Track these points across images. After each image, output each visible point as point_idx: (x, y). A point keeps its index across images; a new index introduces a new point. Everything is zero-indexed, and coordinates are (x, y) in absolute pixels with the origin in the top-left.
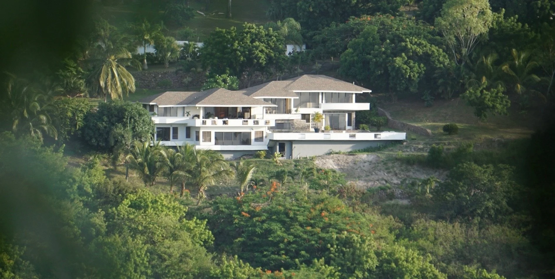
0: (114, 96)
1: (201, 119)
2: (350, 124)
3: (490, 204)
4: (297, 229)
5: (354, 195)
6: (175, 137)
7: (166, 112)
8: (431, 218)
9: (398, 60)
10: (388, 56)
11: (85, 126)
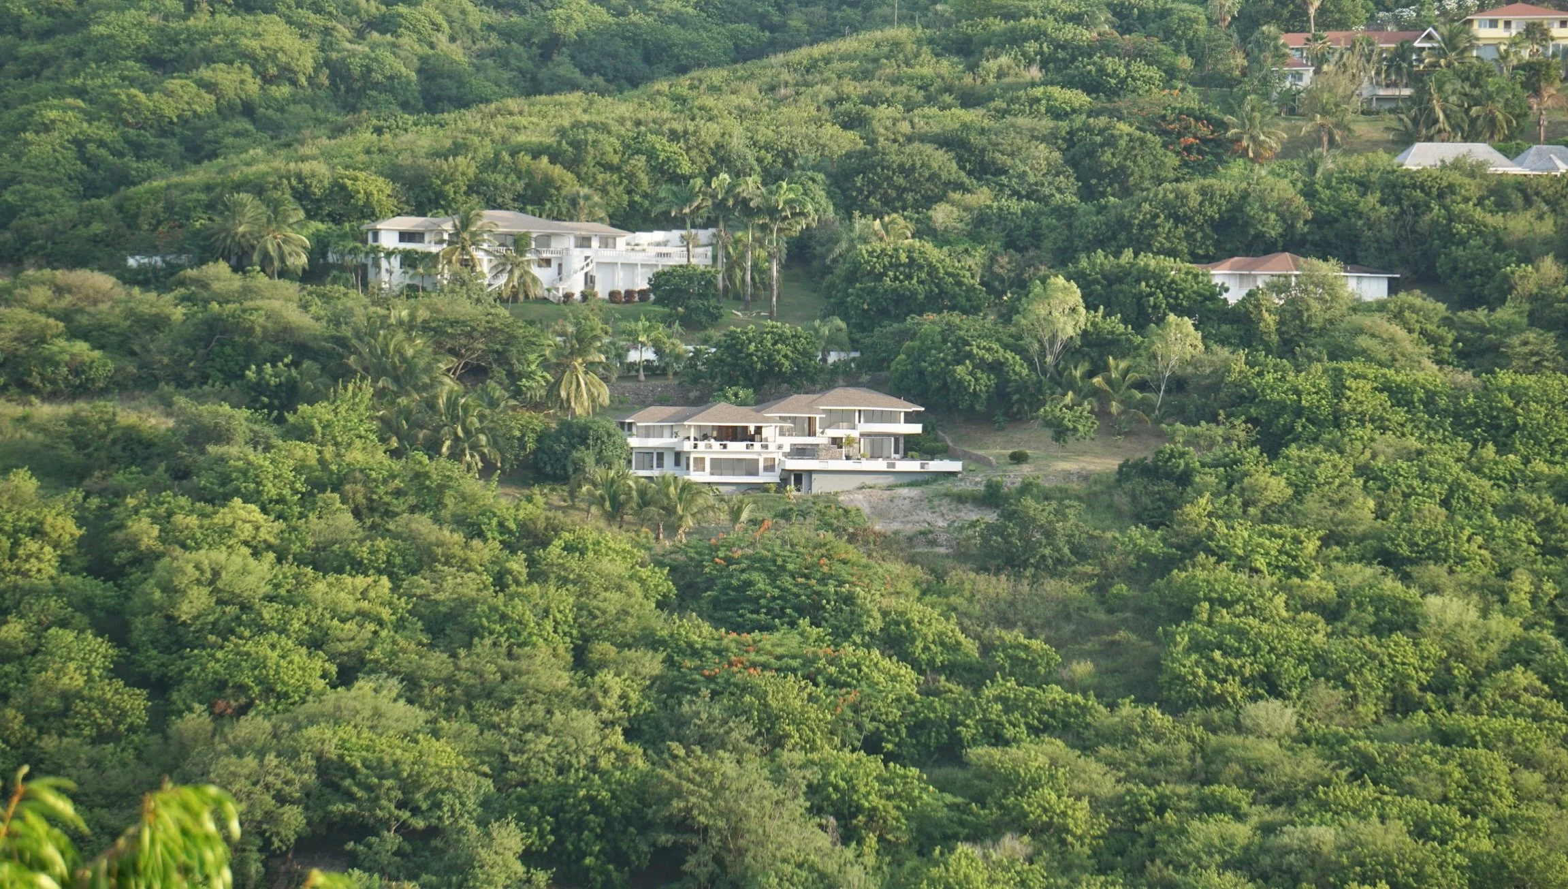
0: (579, 411)
1: (692, 442)
2: (896, 452)
3: (1047, 551)
4: (786, 581)
5: (871, 538)
6: (660, 465)
7: (648, 432)
8: (972, 570)
9: (959, 368)
10: (948, 364)
11: (539, 449)
